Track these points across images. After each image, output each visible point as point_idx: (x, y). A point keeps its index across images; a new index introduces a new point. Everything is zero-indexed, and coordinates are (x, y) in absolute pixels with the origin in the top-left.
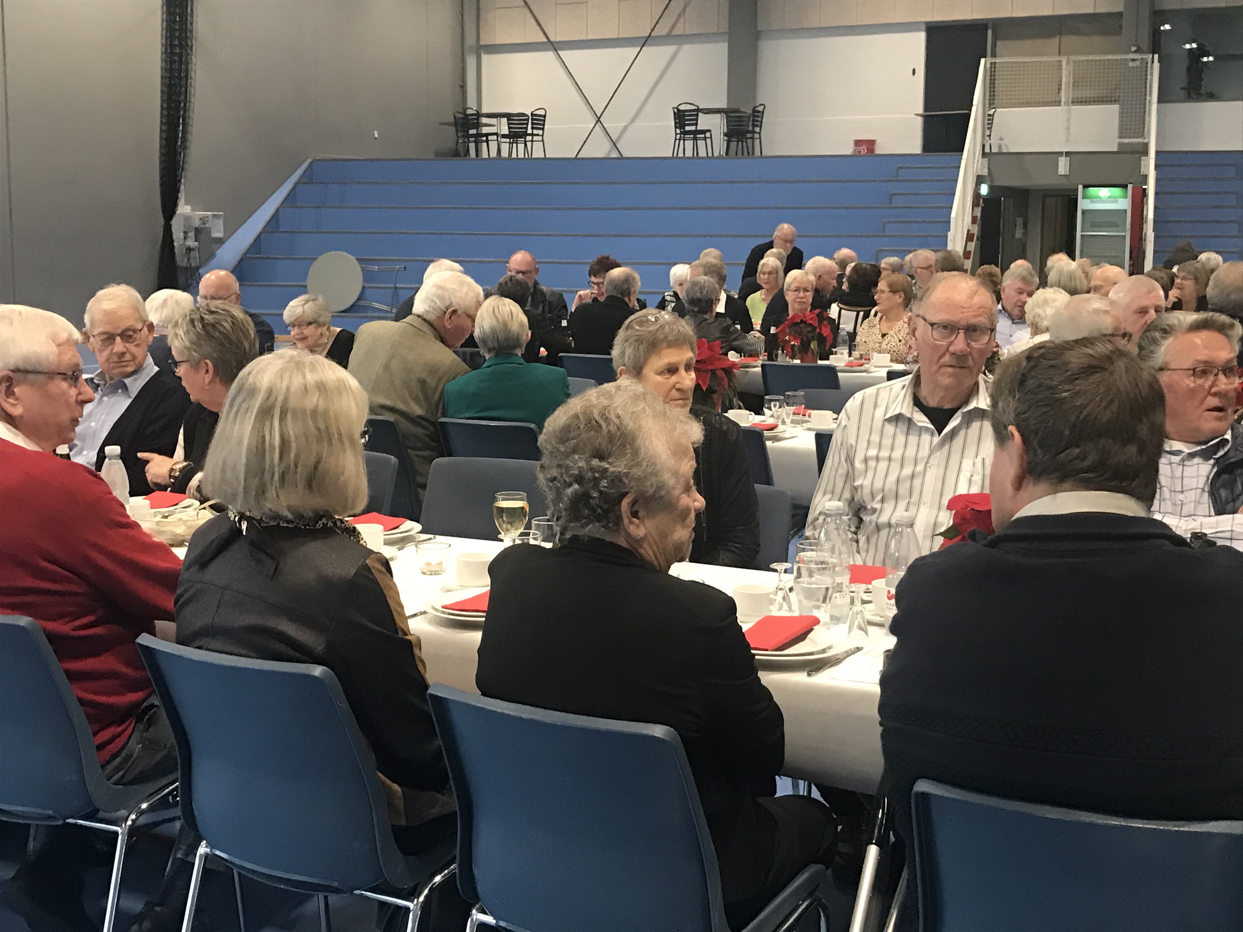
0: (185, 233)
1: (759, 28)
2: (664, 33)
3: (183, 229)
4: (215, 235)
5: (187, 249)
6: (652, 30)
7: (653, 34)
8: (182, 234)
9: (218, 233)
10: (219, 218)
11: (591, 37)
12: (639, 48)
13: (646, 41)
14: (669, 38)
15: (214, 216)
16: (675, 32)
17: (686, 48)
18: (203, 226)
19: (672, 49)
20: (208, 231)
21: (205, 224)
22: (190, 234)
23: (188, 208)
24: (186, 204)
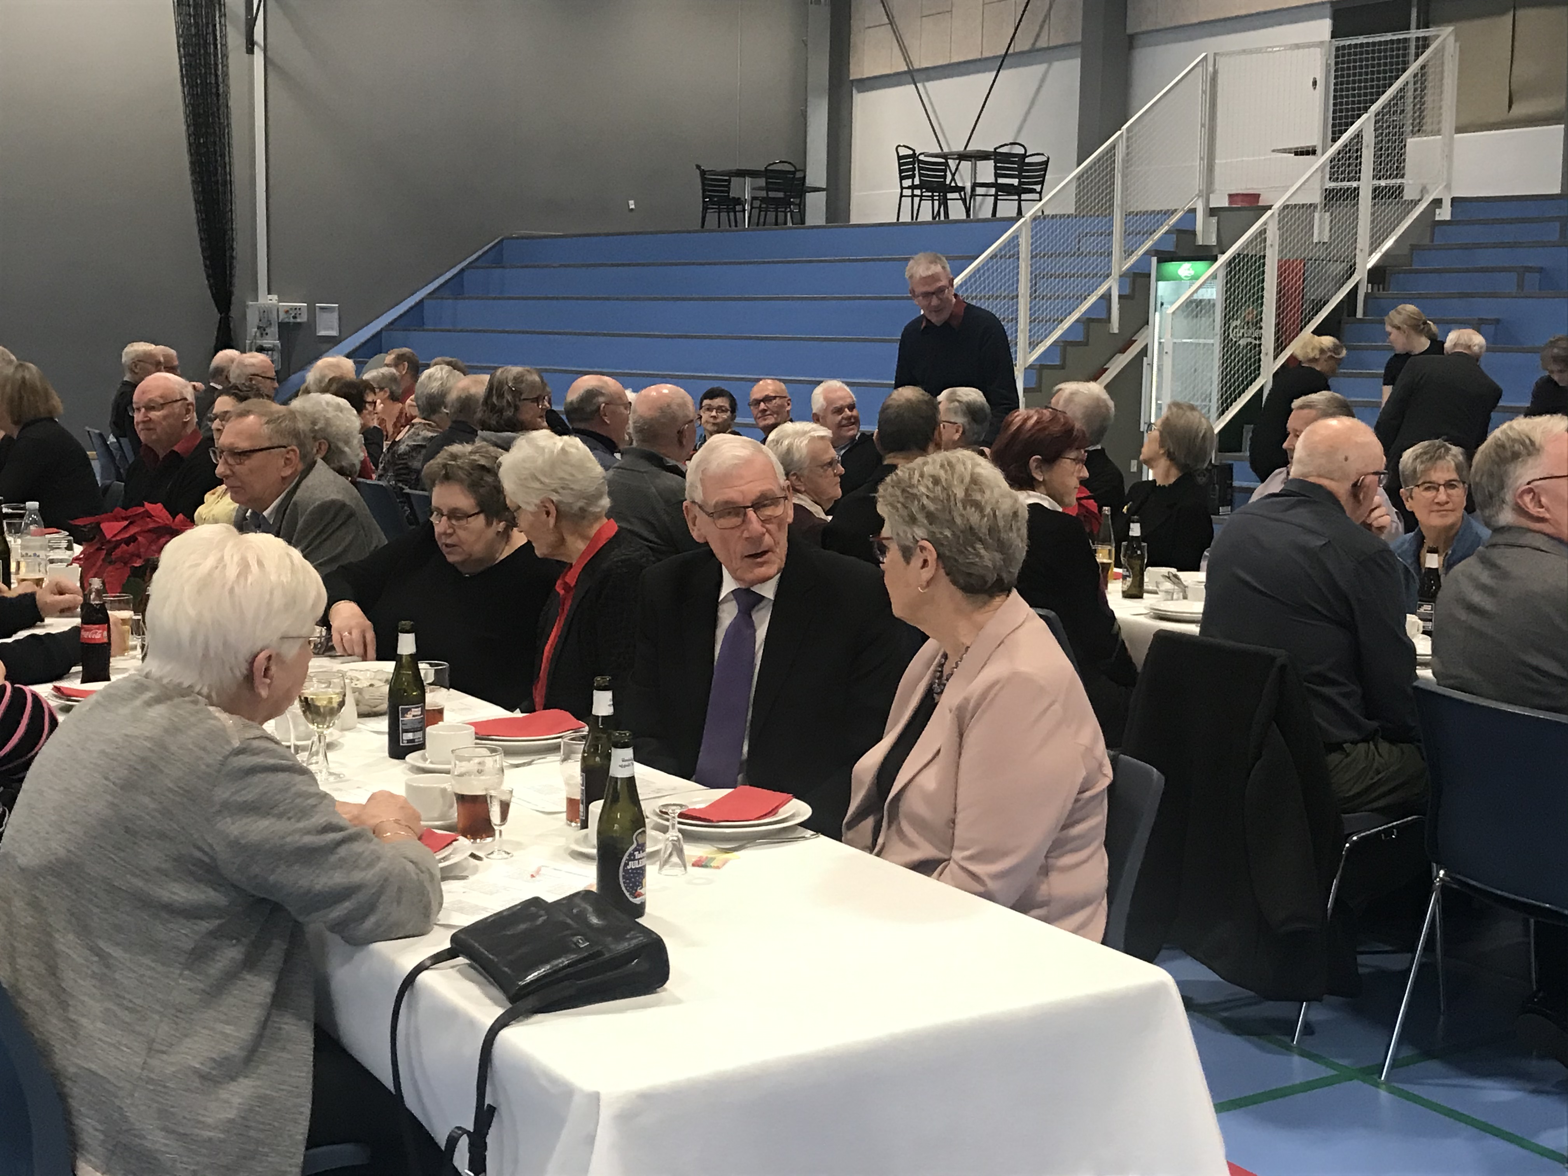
2: (1026, 48)
4: (324, 332)
6: (1010, 44)
9: (328, 331)
10: (335, 312)
11: (955, 60)
14: (1034, 54)
15: (321, 308)
16: (1040, 45)
18: (296, 320)
20: (309, 328)
22: (268, 330)
23: (275, 297)
24: (269, 292)
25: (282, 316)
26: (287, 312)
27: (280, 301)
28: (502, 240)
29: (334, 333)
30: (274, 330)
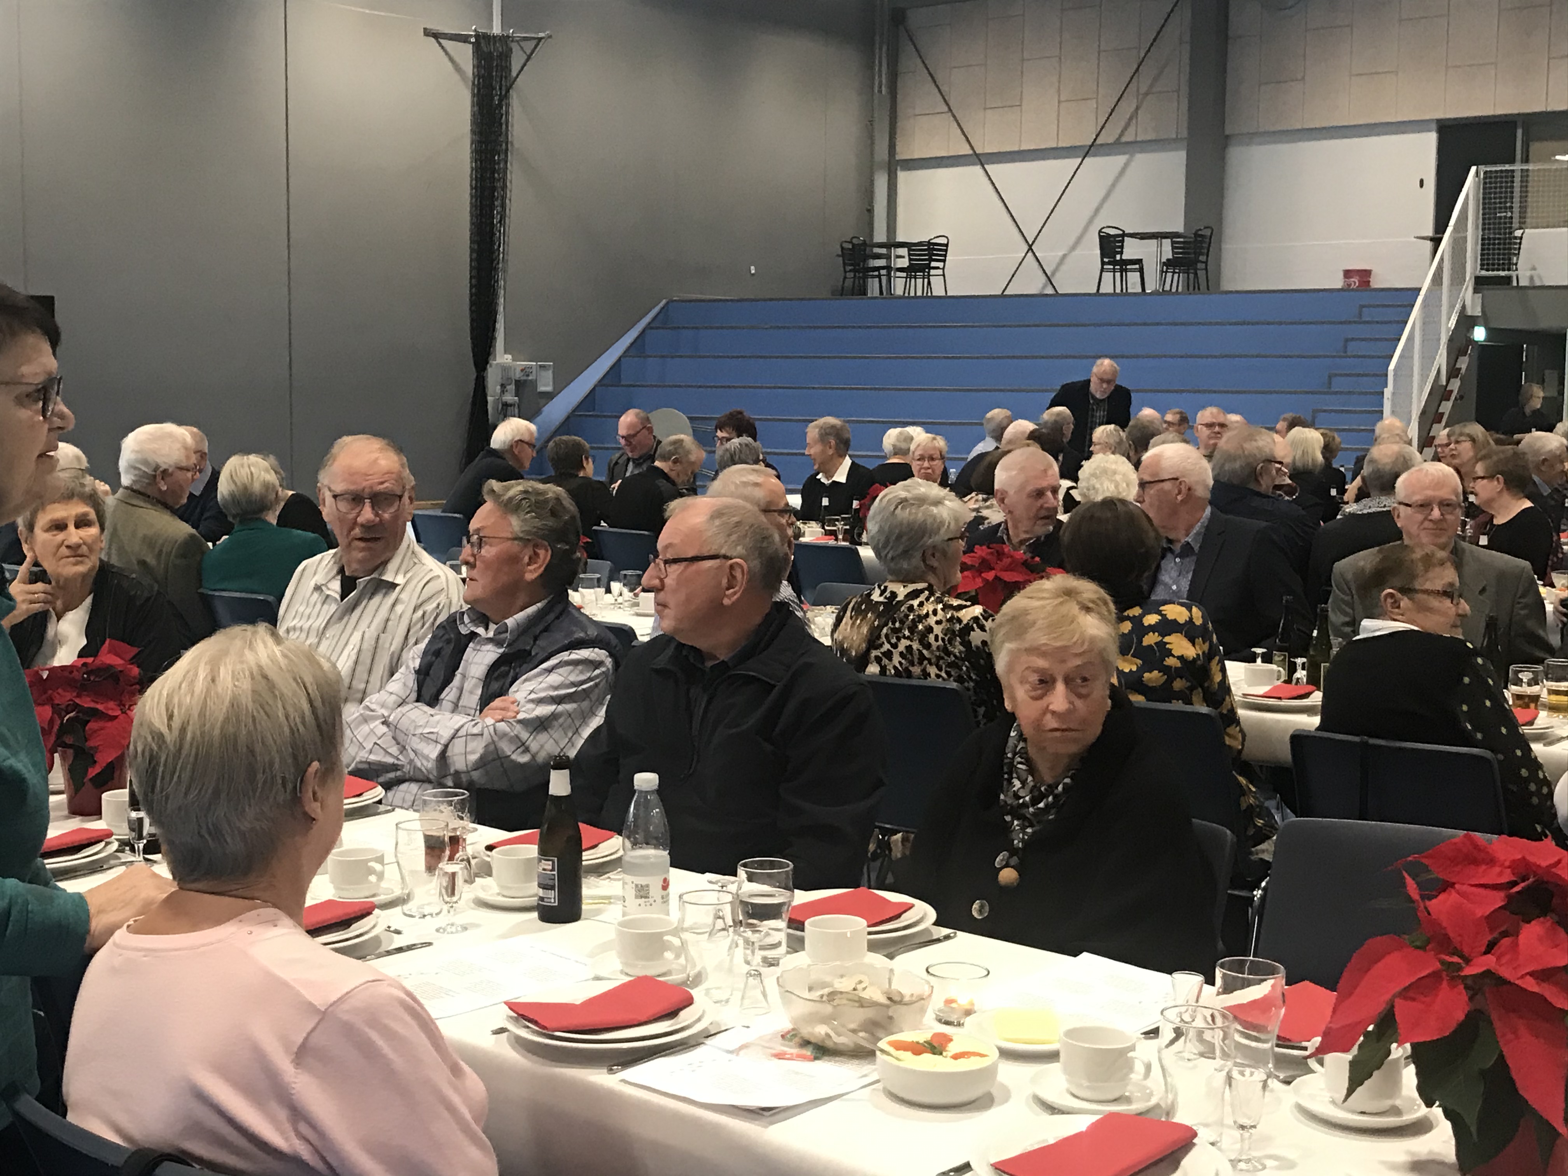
0: (503, 386)
1: (1227, 132)
2: (1111, 140)
3: (500, 381)
4: (542, 389)
5: (503, 405)
6: (1097, 136)
7: (1098, 142)
8: (499, 387)
9: (546, 386)
10: (548, 370)
11: (1024, 147)
12: (1080, 160)
13: (1088, 151)
14: (1117, 147)
15: (541, 366)
16: (1124, 139)
17: (1140, 158)
18: (525, 378)
19: (1121, 159)
20: (534, 383)
21: (528, 376)
22: (508, 387)
23: (509, 357)
24: (505, 352)
25: (518, 375)
26: (522, 370)
27: (513, 360)
28: (667, 303)
29: (549, 389)
30: (512, 387)
